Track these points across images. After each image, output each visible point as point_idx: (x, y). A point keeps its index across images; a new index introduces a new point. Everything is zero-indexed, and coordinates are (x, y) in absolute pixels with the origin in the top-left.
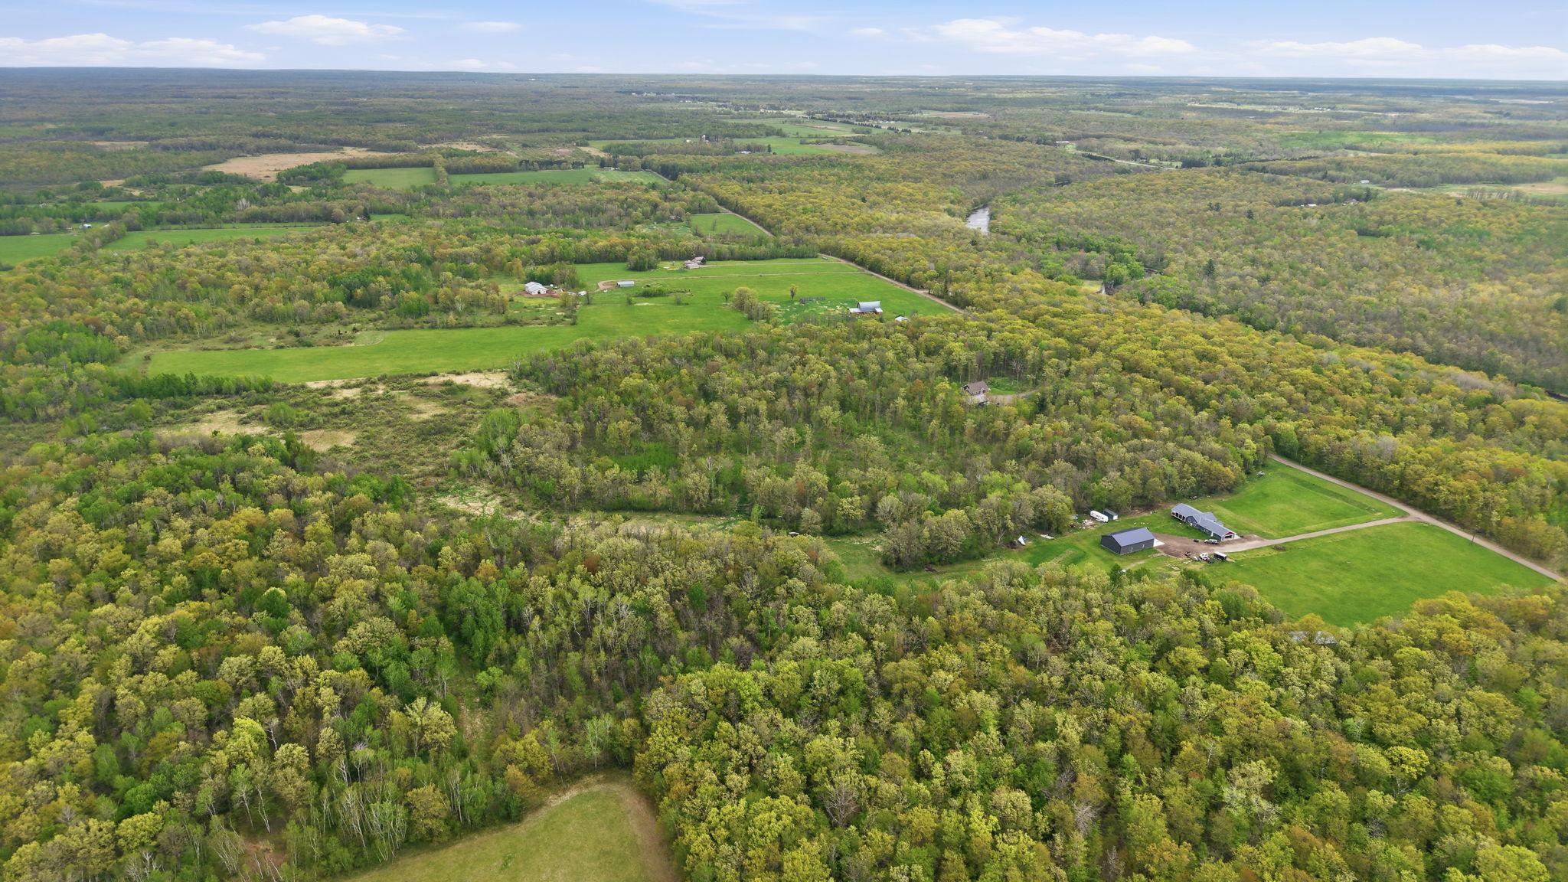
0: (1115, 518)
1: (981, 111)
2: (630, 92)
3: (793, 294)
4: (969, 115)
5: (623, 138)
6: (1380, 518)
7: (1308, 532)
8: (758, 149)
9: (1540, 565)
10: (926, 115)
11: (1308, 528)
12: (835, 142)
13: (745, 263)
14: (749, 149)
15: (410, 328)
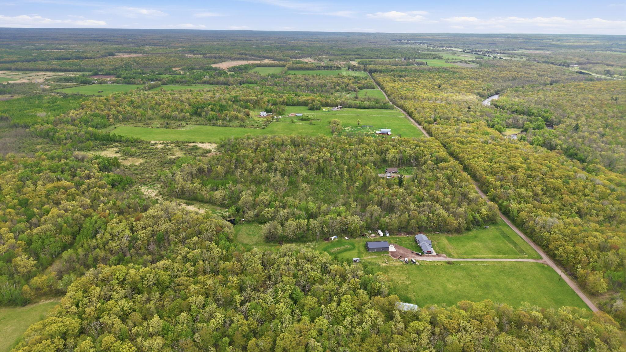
0: (388, 235)
1: (548, 50)
2: (396, 40)
3: (358, 124)
4: (542, 52)
5: (372, 58)
6: (525, 258)
7: (477, 258)
8: (422, 64)
9: (590, 299)
10: (520, 51)
11: (475, 256)
12: (461, 62)
13: (359, 110)
14: (417, 63)
15: (206, 125)
